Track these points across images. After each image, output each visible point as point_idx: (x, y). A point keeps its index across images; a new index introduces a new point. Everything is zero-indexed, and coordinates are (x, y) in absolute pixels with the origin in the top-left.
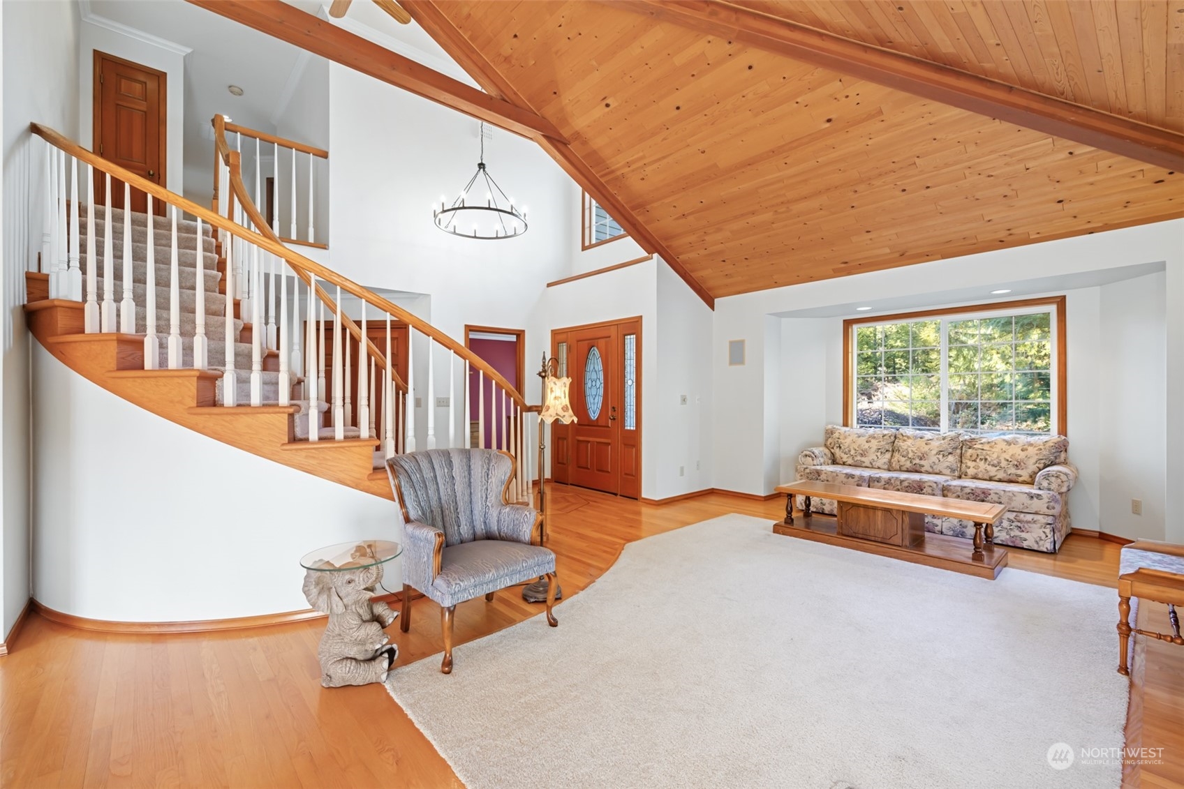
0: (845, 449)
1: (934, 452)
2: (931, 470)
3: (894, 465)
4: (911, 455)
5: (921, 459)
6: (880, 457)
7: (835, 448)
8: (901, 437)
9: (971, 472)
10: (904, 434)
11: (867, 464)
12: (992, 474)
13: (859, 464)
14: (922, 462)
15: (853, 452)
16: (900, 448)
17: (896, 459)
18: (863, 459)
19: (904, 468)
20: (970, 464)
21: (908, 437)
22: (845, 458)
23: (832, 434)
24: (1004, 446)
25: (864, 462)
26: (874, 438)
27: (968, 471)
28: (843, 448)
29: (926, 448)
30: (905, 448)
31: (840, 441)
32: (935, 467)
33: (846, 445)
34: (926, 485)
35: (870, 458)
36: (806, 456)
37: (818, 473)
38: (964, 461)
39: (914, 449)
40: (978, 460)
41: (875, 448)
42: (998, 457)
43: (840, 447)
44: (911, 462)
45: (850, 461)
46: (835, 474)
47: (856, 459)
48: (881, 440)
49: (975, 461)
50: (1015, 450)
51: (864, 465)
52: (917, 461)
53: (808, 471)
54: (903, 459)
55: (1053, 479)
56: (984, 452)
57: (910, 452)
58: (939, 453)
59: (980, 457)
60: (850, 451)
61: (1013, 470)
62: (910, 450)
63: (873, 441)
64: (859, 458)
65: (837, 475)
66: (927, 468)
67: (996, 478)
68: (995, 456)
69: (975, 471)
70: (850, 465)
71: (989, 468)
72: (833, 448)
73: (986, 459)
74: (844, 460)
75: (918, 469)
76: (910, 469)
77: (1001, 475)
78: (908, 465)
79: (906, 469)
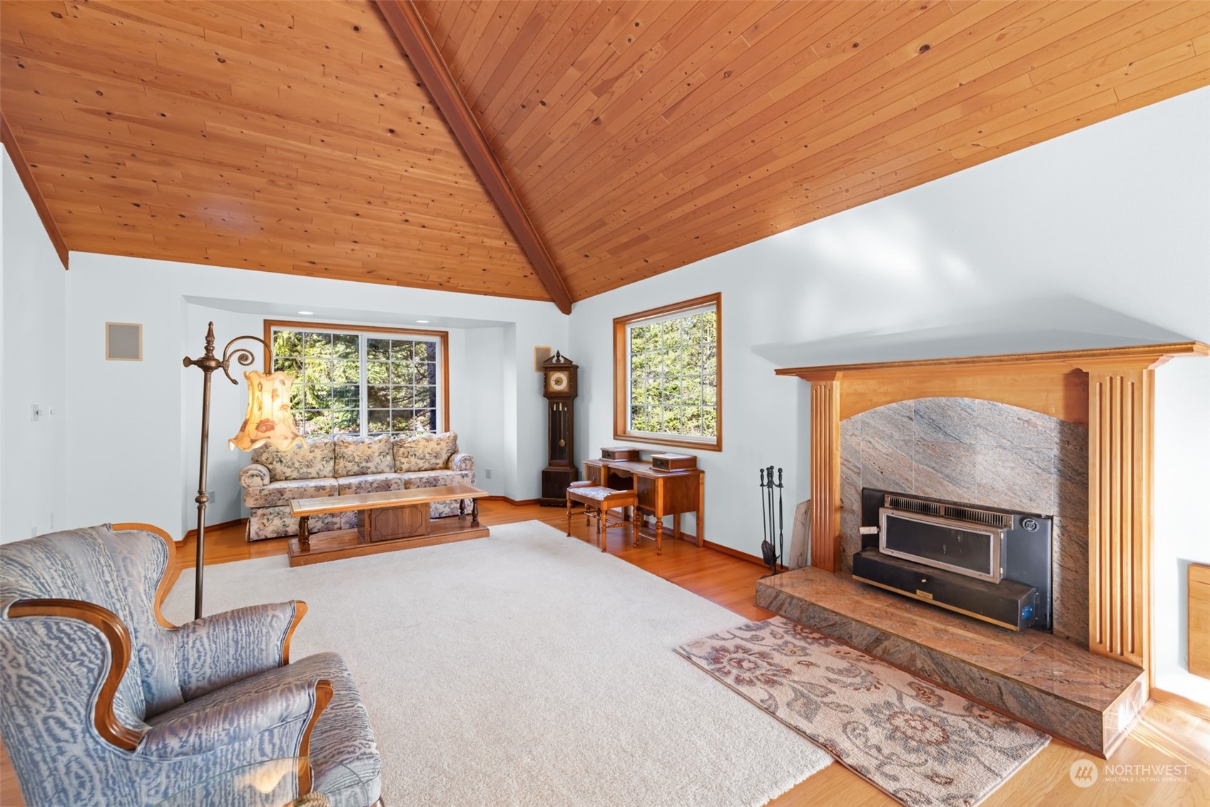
0: (287, 462)
1: (377, 454)
2: (375, 470)
3: (340, 471)
4: (357, 459)
5: (367, 462)
6: (326, 466)
7: (274, 463)
8: (342, 444)
9: (405, 467)
10: (345, 441)
11: (314, 474)
12: (420, 466)
13: (305, 477)
14: (369, 465)
15: (297, 465)
16: (344, 455)
17: (341, 465)
18: (309, 470)
19: (352, 473)
20: (403, 460)
21: (349, 443)
22: (288, 472)
23: (267, 448)
24: (424, 442)
25: (311, 474)
26: (317, 447)
27: (403, 466)
28: (284, 461)
29: (369, 452)
30: (350, 453)
31: (279, 454)
32: (378, 467)
33: (288, 458)
34: (392, 482)
35: (317, 468)
36: (253, 476)
37: (280, 492)
38: (397, 458)
39: (359, 454)
40: (409, 456)
41: (319, 457)
42: (423, 452)
43: (281, 462)
44: (358, 466)
45: (295, 475)
46: (303, 490)
47: (301, 471)
48: (324, 448)
49: (407, 457)
50: (432, 445)
51: (310, 476)
52: (364, 464)
53: (266, 492)
54: (350, 464)
55: (468, 462)
56: (413, 449)
57: (356, 456)
58: (380, 455)
59: (411, 453)
60: (293, 464)
61: (434, 461)
62: (355, 455)
63: (316, 450)
64: (305, 470)
65: (305, 490)
66: (373, 469)
67: (423, 469)
68: (421, 451)
69: (408, 465)
70: (294, 479)
71: (419, 461)
72: (271, 463)
73: (415, 455)
74: (287, 475)
75: (364, 471)
76: (357, 472)
77: (427, 465)
78: (356, 469)
79: (353, 474)
